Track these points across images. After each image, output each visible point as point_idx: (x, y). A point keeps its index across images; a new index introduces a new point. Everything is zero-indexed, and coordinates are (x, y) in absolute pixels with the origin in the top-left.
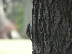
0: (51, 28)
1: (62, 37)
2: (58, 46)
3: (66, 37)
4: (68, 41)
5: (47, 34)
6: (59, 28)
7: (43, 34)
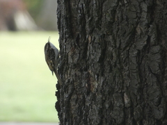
0: (102, 4)
1: (127, 25)
2: (118, 45)
3: (137, 23)
4: (142, 33)
5: (92, 18)
6: (120, 4)
7: (83, 18)
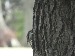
0: (52, 36)
1: (64, 45)
2: (59, 54)
3: (68, 45)
4: (70, 49)
5: (48, 42)
6: (61, 36)
7: (44, 42)
